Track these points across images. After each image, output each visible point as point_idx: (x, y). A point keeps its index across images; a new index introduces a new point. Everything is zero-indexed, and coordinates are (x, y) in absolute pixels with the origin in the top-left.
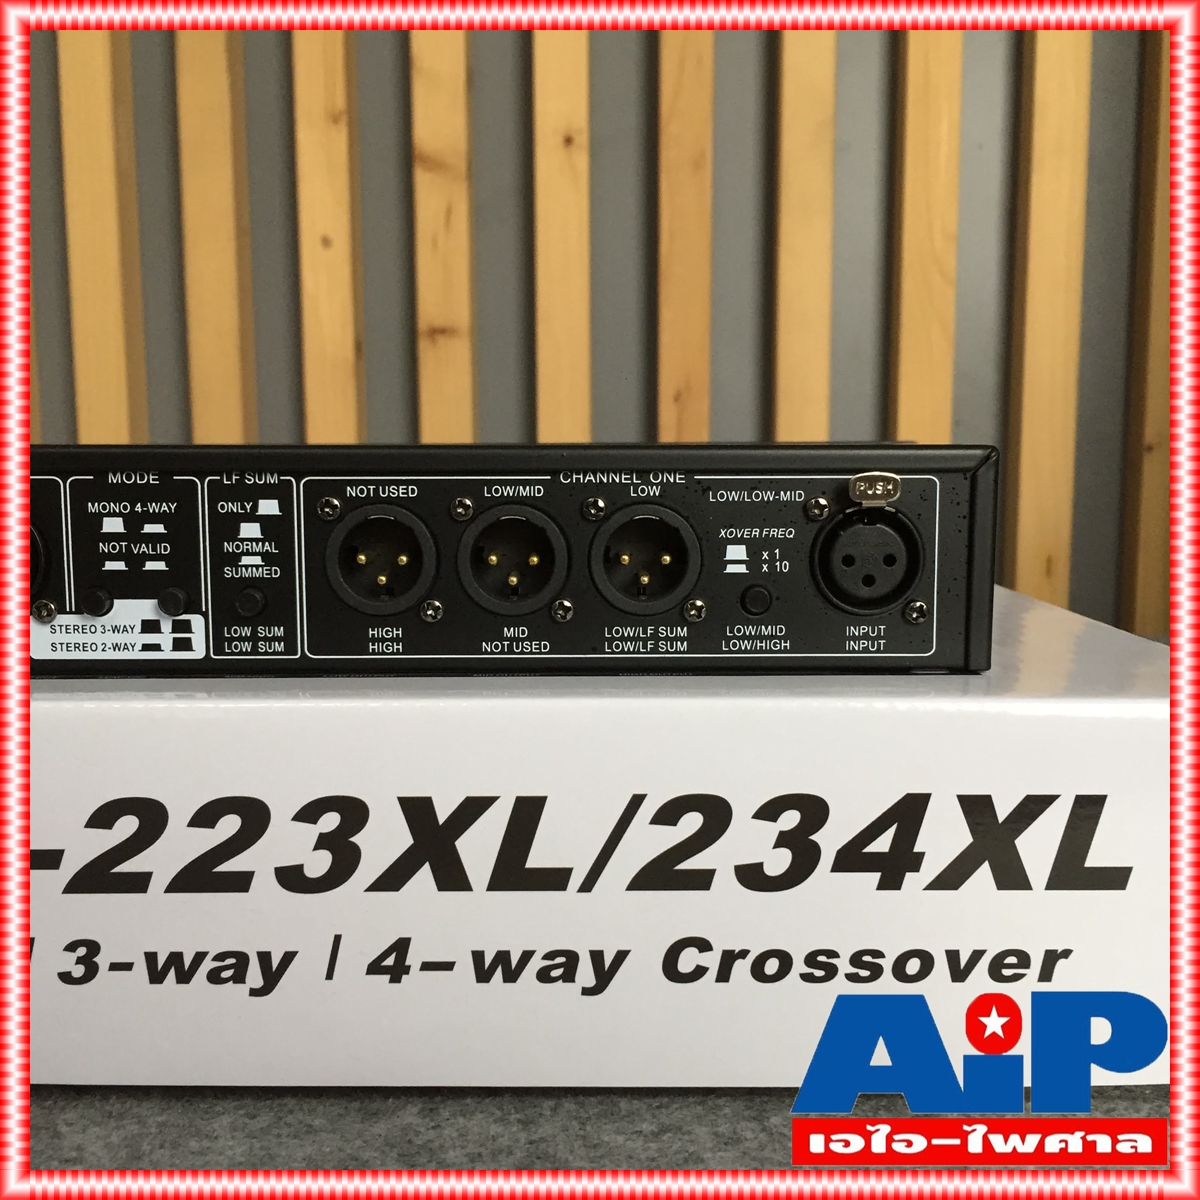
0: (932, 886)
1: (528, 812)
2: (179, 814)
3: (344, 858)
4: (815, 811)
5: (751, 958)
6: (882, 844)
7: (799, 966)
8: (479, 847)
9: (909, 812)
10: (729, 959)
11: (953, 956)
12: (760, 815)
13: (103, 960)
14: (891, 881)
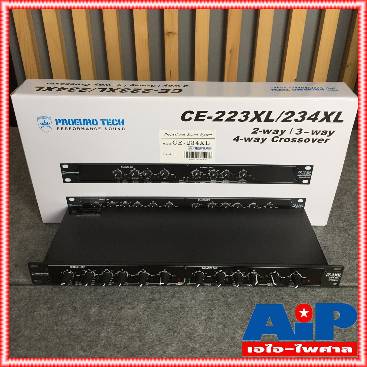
12: (298, 114)
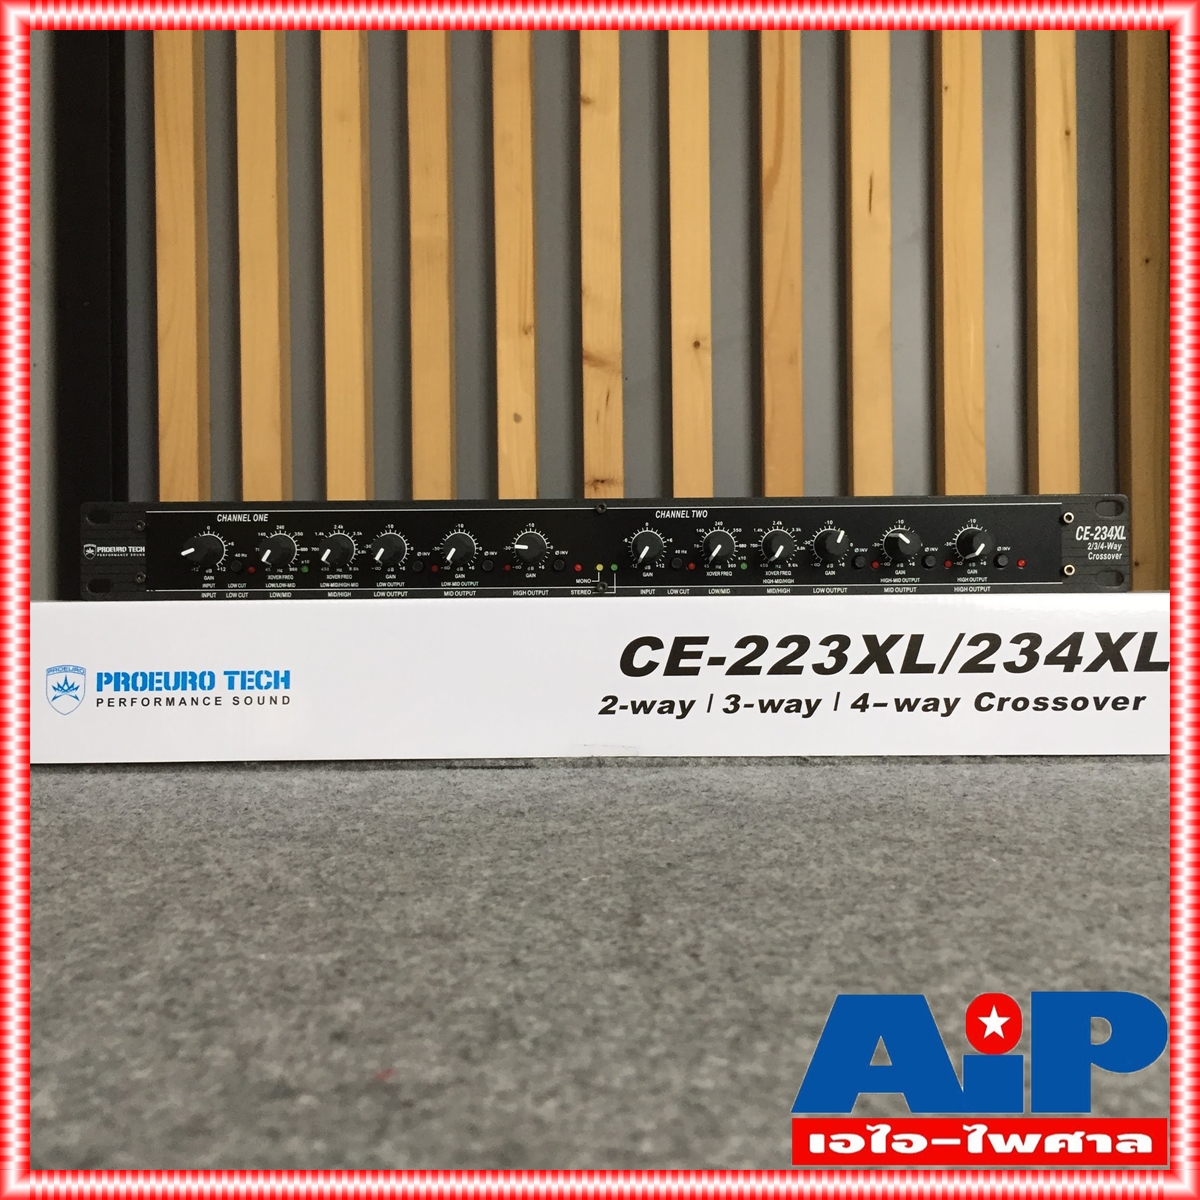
0: (1087, 670)
1: (916, 641)
2: (773, 643)
3: (841, 661)
4: (1036, 640)
5: (1011, 701)
6: (1065, 653)
7: (1032, 704)
8: (897, 655)
9: (1075, 640)
10: (1002, 701)
11: (1096, 699)
13: (741, 703)
14: (1069, 669)
